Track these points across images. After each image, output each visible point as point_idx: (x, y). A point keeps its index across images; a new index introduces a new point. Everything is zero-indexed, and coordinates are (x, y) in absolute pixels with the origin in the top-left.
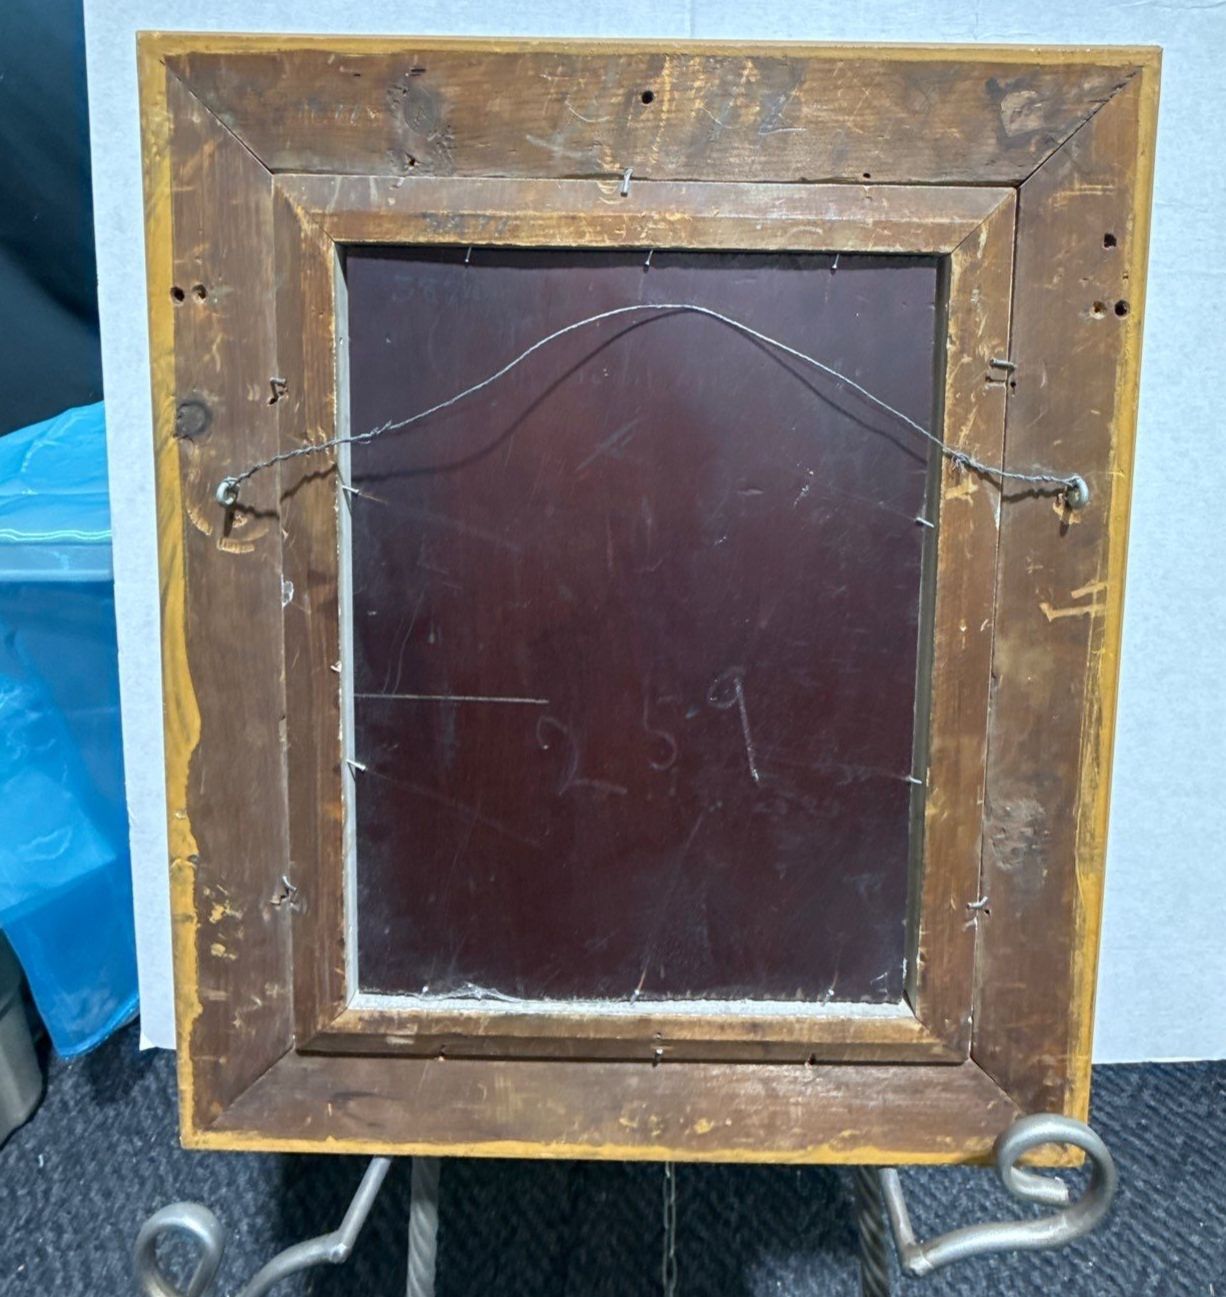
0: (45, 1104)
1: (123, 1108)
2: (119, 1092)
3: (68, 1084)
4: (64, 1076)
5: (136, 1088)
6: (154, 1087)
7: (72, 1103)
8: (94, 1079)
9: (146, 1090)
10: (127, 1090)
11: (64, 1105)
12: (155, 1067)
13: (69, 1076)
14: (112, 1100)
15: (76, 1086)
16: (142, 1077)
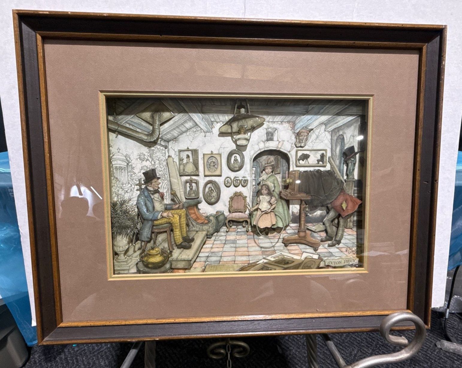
0: (29, 361)
1: (53, 363)
2: (53, 359)
3: (36, 356)
4: (36, 353)
5: (58, 357)
6: (63, 357)
7: (37, 361)
8: (45, 354)
9: (61, 359)
10: (55, 358)
11: (35, 361)
12: (65, 352)
13: (37, 354)
14: (50, 361)
15: (39, 356)
16: (60, 354)
